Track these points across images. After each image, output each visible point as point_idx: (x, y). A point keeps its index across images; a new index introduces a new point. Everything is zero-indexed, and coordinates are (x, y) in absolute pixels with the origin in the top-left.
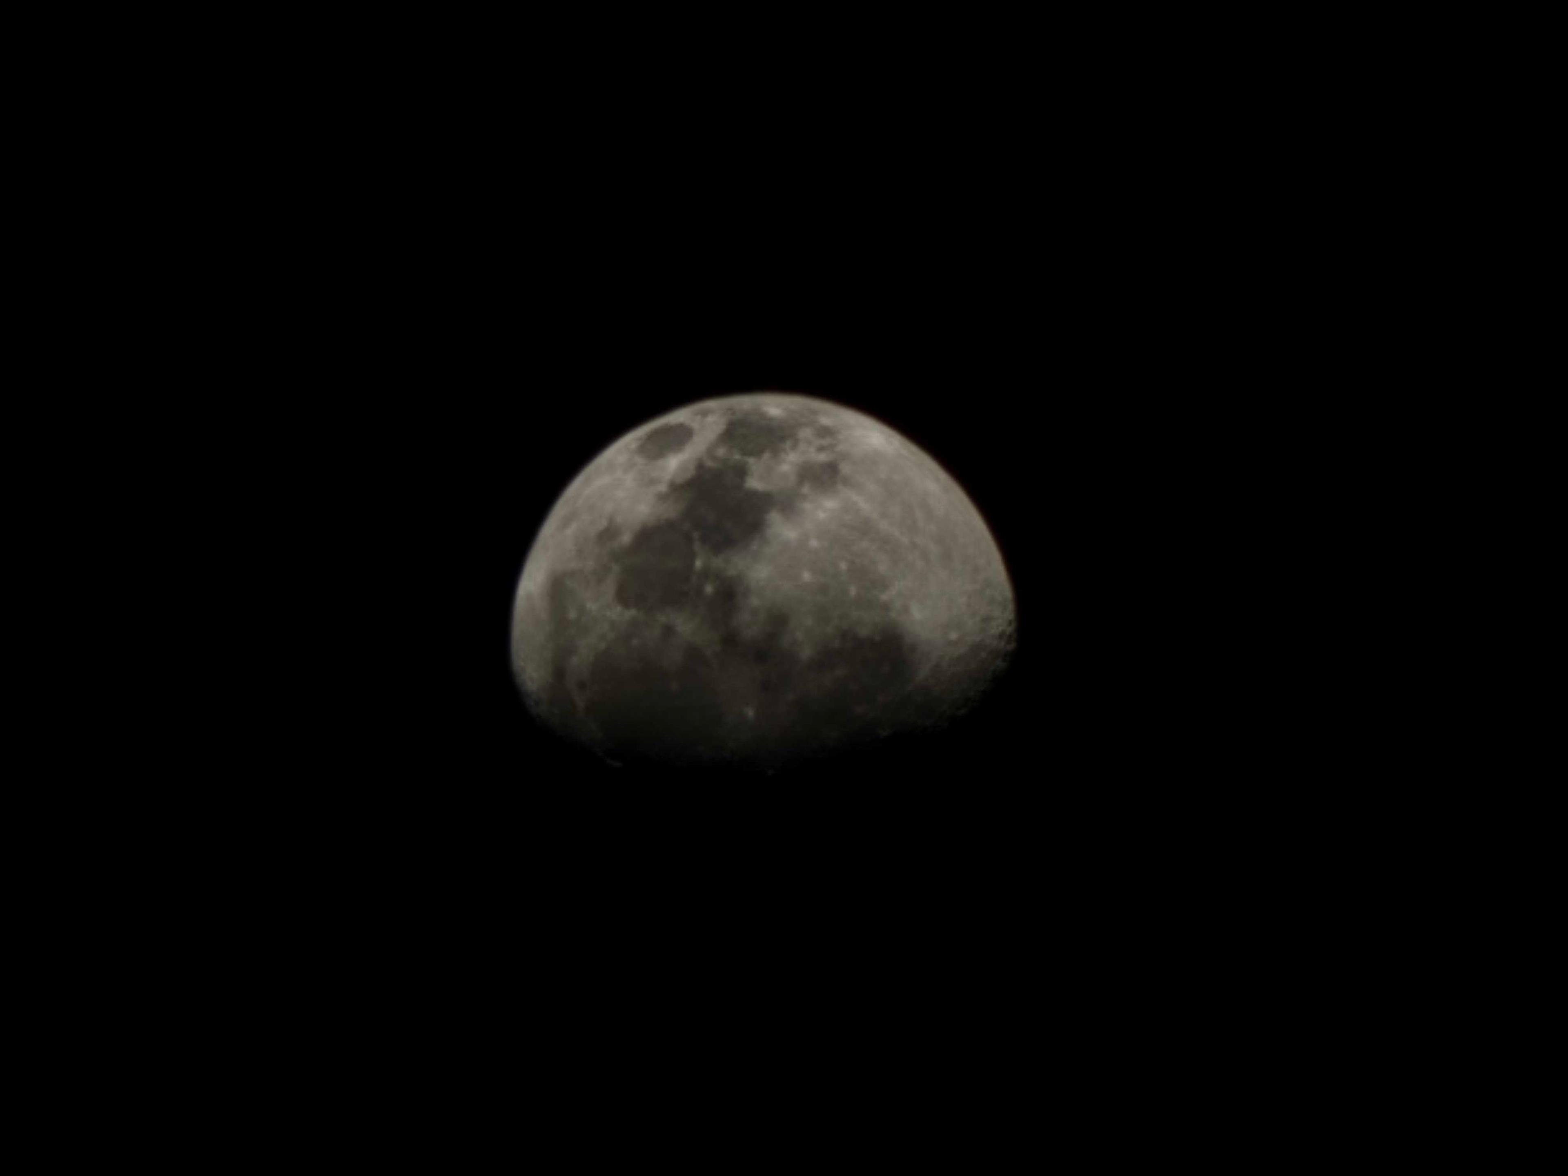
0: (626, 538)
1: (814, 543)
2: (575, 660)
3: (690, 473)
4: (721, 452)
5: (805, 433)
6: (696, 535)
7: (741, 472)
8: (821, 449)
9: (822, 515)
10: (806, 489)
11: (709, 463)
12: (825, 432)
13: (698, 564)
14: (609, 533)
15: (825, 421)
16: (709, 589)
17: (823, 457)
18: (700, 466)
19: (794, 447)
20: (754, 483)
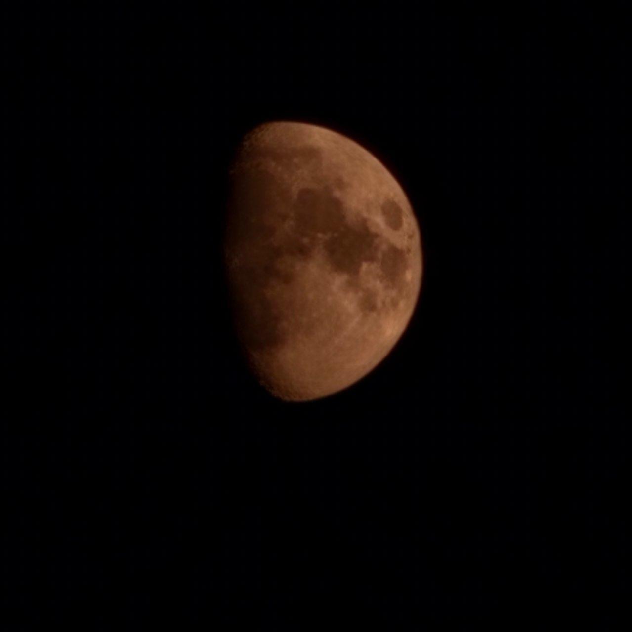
0: (337, 194)
1: (329, 299)
2: (273, 164)
3: (373, 229)
4: (384, 247)
5: (394, 293)
6: (336, 235)
7: (371, 259)
8: (384, 303)
9: (346, 303)
10: (361, 294)
11: (376, 241)
12: (395, 304)
13: (320, 235)
14: (340, 184)
15: (402, 304)
16: (306, 241)
17: (379, 304)
18: (376, 235)
19: (387, 288)
20: (365, 266)
